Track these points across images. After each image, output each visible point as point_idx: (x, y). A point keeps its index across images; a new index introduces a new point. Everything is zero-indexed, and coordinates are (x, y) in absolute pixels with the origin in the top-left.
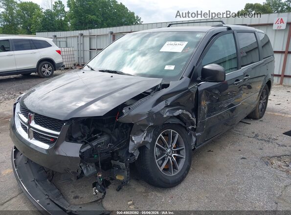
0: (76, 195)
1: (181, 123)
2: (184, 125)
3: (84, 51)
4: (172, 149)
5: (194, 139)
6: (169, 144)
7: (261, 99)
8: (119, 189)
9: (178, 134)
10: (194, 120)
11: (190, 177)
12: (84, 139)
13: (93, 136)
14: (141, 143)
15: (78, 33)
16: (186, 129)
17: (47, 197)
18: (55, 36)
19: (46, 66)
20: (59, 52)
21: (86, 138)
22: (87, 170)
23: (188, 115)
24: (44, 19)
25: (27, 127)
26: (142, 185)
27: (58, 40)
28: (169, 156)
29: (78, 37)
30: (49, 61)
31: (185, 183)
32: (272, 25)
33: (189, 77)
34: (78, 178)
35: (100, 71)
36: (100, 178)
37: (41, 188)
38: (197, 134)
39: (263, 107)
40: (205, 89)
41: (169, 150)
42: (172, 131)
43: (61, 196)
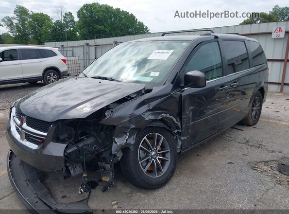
0: (64, 195)
1: (166, 127)
2: (168, 128)
3: (89, 60)
4: (156, 152)
5: (180, 143)
6: (153, 147)
7: (253, 106)
8: (105, 190)
9: (163, 137)
10: (179, 124)
11: (175, 180)
12: (71, 141)
13: (80, 138)
14: (123, 144)
15: (84, 42)
16: (172, 133)
17: (36, 195)
18: (62, 46)
19: (52, 74)
20: (64, 61)
21: (73, 139)
22: (74, 169)
23: (172, 119)
24: (55, 30)
25: (20, 129)
26: (128, 186)
27: (65, 49)
28: (154, 158)
29: (84, 46)
30: (54, 70)
31: (170, 186)
32: (270, 33)
33: (172, 83)
34: (65, 178)
35: (92, 78)
36: (84, 177)
37: (32, 188)
38: (182, 138)
39: (256, 114)
40: (188, 95)
41: (153, 153)
42: (157, 134)
43: (49, 196)
